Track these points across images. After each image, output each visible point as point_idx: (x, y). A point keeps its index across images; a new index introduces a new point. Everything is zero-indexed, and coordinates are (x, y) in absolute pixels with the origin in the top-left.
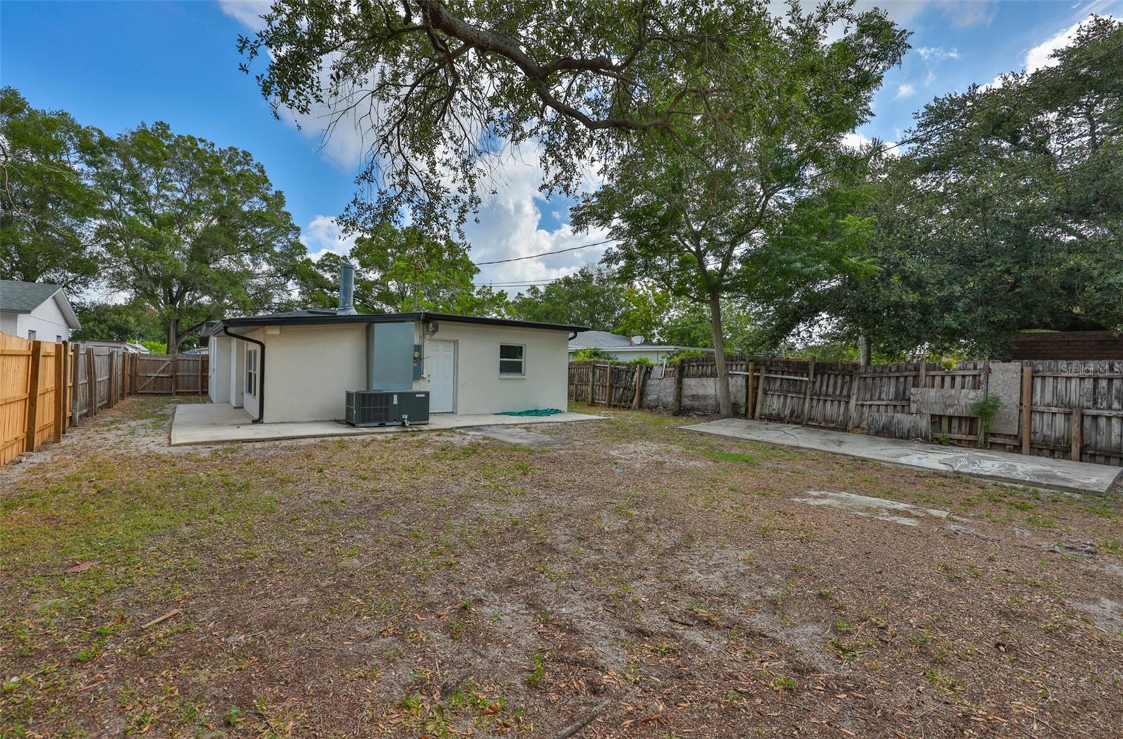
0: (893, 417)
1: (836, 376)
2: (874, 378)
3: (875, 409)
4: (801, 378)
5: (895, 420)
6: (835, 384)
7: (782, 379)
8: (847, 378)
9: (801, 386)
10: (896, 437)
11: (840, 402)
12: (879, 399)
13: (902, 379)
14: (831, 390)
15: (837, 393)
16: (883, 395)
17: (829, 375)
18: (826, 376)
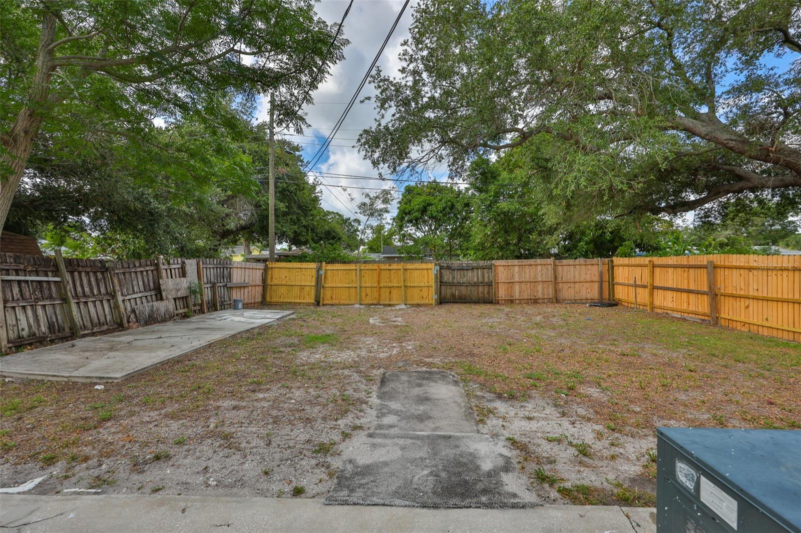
0: (153, 306)
1: (87, 273)
2: (124, 273)
3: (133, 302)
4: (45, 279)
5: (155, 308)
6: (89, 281)
7: (19, 282)
8: (99, 275)
9: (50, 289)
10: (159, 322)
11: (101, 301)
12: (134, 293)
13: (145, 273)
14: (87, 289)
15: (95, 292)
16: (136, 289)
17: (80, 273)
18: (76, 273)
